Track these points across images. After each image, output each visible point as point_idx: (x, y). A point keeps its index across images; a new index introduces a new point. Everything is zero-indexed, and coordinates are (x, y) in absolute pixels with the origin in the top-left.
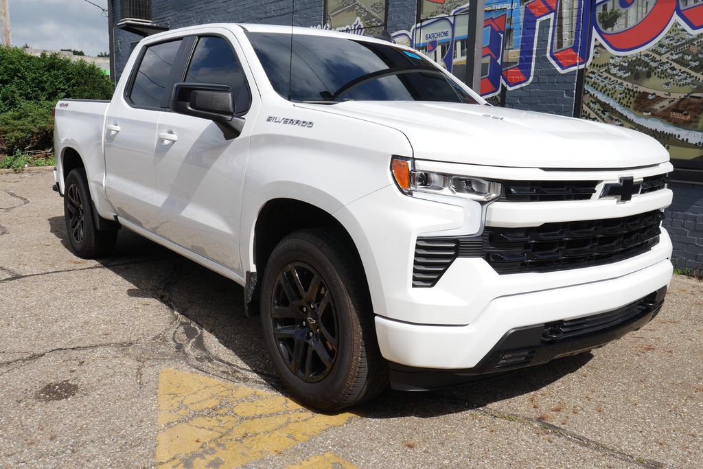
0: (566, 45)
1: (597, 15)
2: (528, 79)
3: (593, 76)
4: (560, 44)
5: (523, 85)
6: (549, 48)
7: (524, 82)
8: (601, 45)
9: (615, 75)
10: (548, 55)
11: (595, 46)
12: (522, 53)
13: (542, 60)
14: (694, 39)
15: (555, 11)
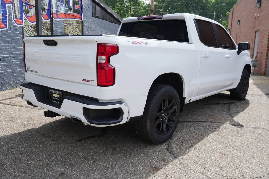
0: (17, 17)
1: (24, 9)
2: (6, 27)
3: (25, 29)
4: (16, 16)
5: (5, 29)
6: (12, 16)
7: (5, 28)
8: (26, 19)
9: (30, 29)
10: (12, 19)
11: (25, 19)
12: (3, 16)
13: (10, 20)
14: (45, 23)
15: (12, 3)
